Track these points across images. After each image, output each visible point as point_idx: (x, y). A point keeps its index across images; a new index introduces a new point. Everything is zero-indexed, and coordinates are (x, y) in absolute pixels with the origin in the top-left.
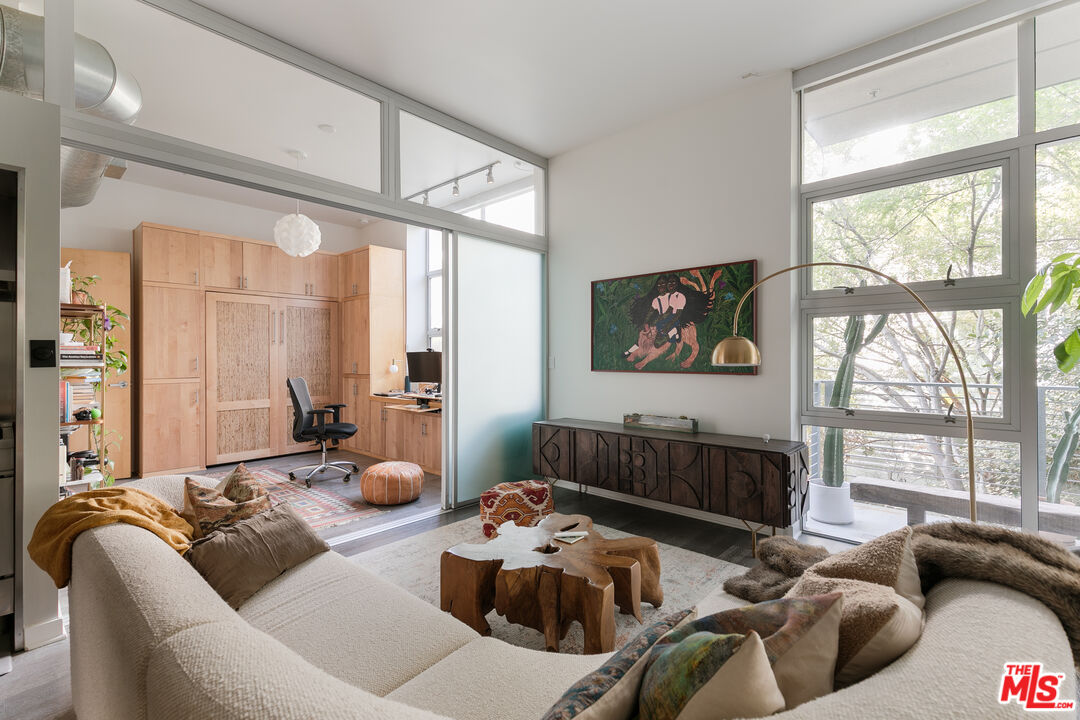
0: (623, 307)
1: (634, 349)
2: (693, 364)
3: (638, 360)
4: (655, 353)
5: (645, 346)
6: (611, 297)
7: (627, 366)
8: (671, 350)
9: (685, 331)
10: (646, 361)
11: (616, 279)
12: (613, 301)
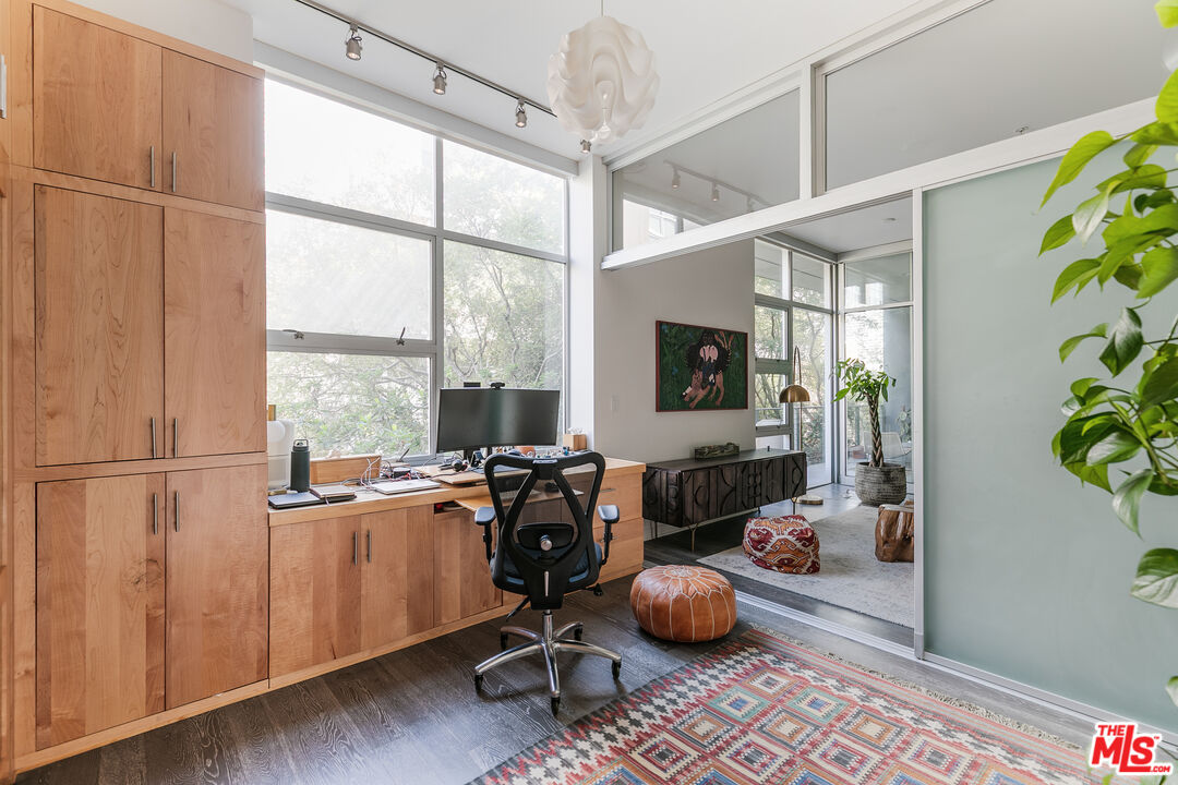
0: (682, 351)
1: (689, 390)
2: (721, 403)
3: (692, 400)
4: (702, 393)
5: (696, 388)
6: (673, 341)
7: (684, 405)
8: (710, 391)
9: (717, 377)
10: (696, 401)
11: (677, 324)
12: (675, 345)
